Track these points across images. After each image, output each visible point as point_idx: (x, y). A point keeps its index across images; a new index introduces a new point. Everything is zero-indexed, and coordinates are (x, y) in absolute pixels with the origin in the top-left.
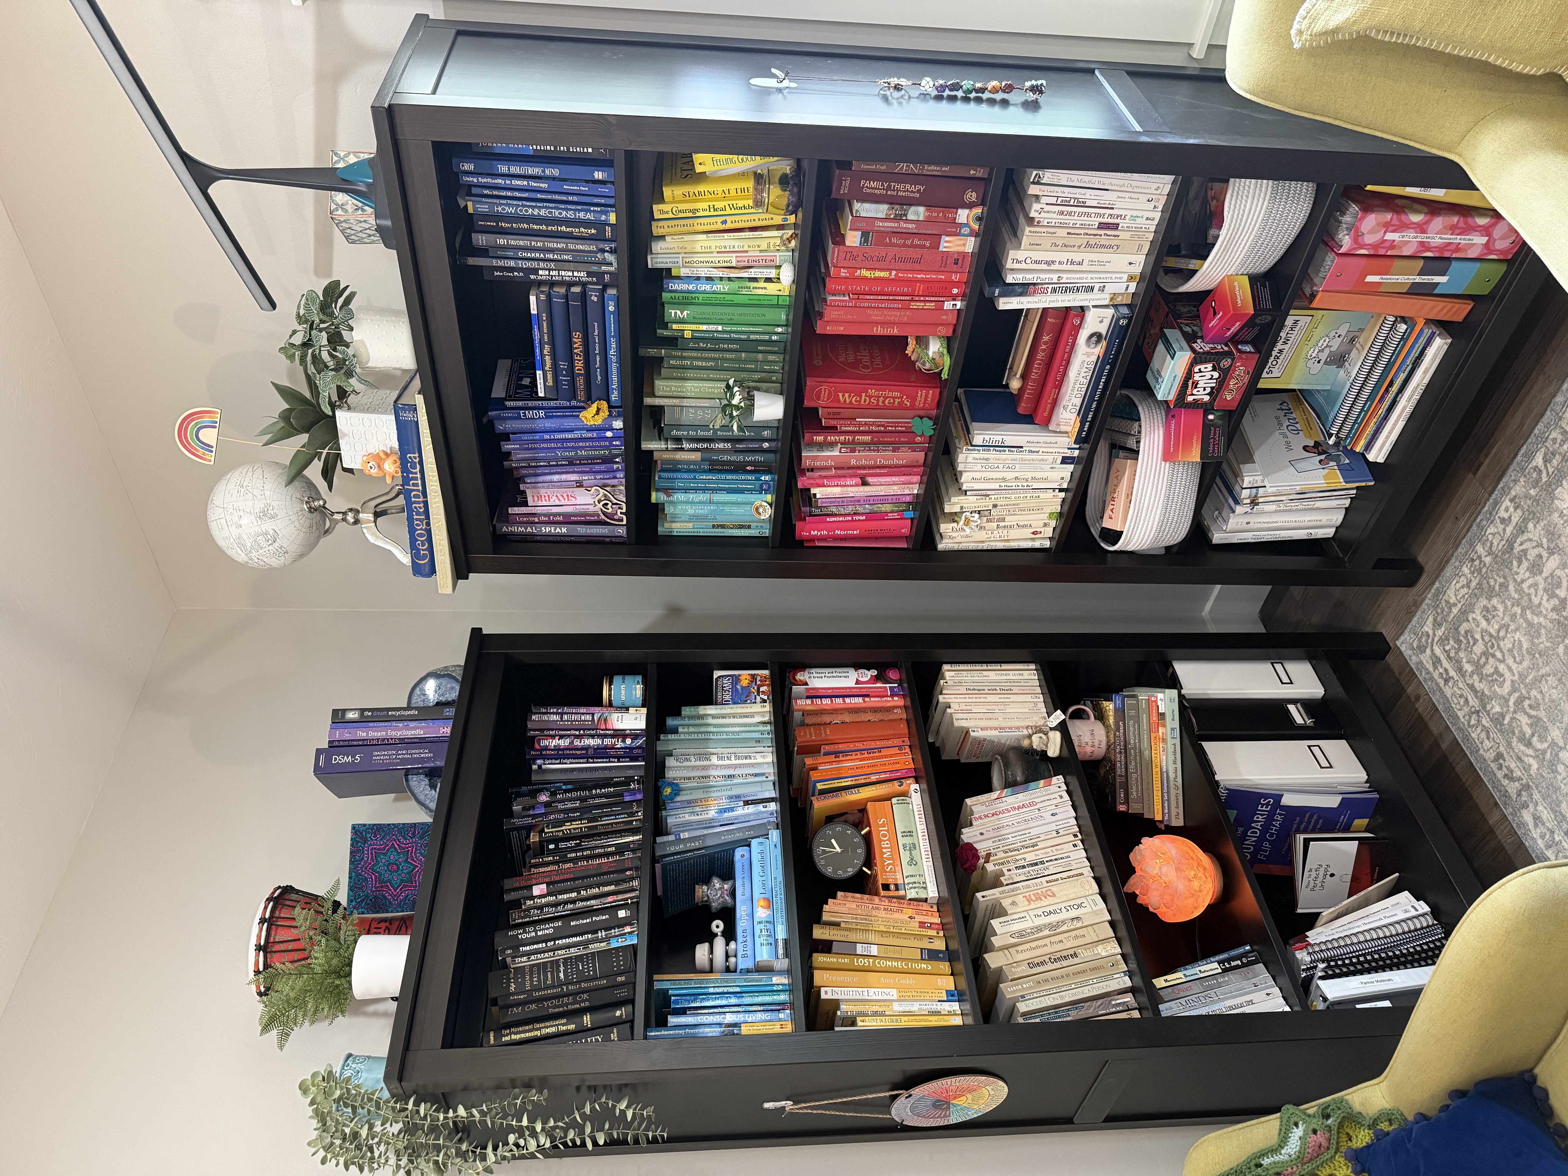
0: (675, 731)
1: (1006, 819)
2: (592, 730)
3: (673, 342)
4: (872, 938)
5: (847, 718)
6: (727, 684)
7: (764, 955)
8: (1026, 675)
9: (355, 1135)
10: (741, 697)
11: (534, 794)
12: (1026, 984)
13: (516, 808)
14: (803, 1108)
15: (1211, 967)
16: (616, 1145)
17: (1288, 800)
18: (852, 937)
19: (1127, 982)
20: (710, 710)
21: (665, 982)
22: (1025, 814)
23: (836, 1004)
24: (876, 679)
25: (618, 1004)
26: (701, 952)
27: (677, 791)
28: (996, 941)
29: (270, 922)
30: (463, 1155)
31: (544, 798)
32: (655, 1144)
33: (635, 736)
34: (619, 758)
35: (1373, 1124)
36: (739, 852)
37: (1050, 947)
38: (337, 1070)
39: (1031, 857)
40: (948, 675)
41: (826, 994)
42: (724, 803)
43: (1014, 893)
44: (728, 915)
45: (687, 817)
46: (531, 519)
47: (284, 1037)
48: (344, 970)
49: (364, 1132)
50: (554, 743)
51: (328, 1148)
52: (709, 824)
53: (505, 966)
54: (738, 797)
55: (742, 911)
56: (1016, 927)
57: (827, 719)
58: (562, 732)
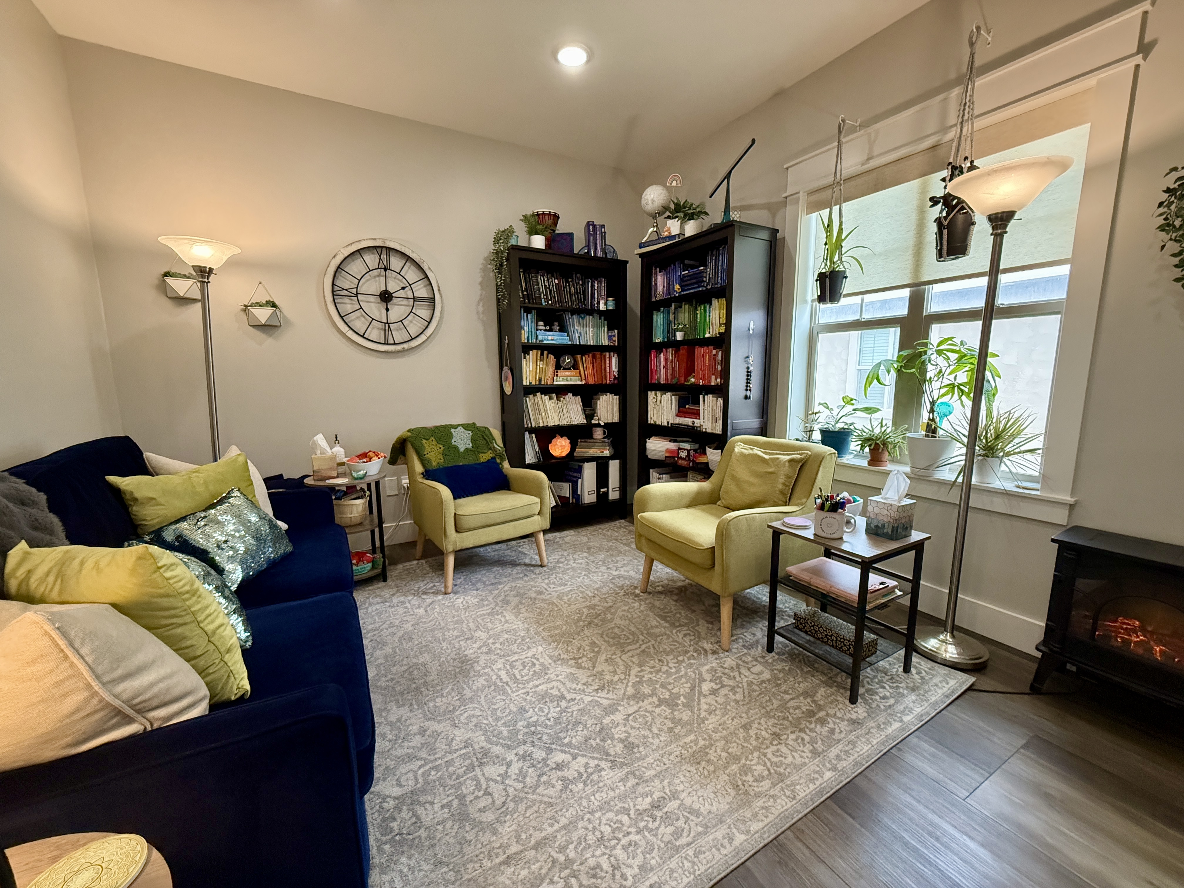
0: (600, 319)
1: (574, 405)
2: (600, 295)
3: (696, 309)
4: (544, 366)
5: (603, 367)
6: (613, 334)
7: (540, 338)
8: (616, 419)
9: (501, 239)
10: (610, 338)
11: (582, 280)
12: (533, 401)
13: (578, 275)
14: (506, 345)
15: (537, 449)
16: (498, 300)
17: (580, 481)
18: (545, 361)
19: (533, 426)
20: (606, 329)
21: (534, 312)
22: (576, 410)
23: (529, 355)
24: (615, 376)
25: (529, 301)
26: (541, 323)
27: (583, 318)
28: (543, 396)
29: (550, 214)
30: (496, 265)
31: (581, 282)
32: (498, 309)
33: (598, 307)
34: (591, 302)
35: (501, 464)
36: (566, 334)
37: (542, 410)
38: (515, 234)
39: (564, 410)
40: (616, 397)
41: (531, 352)
42: (579, 331)
43: (555, 403)
44: (551, 330)
45: (575, 321)
46: (656, 274)
47: (522, 220)
48: (537, 233)
49: (501, 241)
50: (596, 285)
51: (498, 233)
52: (574, 327)
53: (538, 273)
54: (581, 335)
55: (551, 333)
56: (547, 401)
57: (603, 361)
58: (600, 287)
